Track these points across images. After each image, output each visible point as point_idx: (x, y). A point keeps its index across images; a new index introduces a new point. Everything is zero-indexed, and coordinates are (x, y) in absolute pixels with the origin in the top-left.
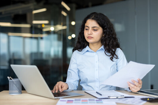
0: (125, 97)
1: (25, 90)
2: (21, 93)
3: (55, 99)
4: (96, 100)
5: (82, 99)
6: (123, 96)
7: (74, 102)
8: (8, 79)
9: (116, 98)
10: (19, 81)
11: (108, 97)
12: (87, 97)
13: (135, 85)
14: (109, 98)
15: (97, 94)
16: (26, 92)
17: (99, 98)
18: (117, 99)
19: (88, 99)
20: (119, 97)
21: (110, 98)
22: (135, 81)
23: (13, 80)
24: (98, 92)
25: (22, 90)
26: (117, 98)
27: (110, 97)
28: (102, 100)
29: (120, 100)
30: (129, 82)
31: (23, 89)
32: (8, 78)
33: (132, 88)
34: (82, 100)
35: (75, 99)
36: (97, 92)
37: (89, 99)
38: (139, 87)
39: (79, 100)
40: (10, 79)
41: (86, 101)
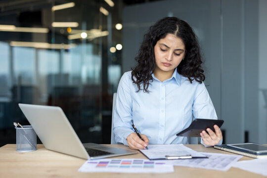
0: (193, 158)
1: (42, 143)
2: (36, 149)
4: (146, 163)
7: (109, 164)
8: (15, 126)
9: (178, 158)
10: (33, 129)
11: (164, 157)
16: (44, 147)
17: (150, 158)
19: (132, 160)
21: (167, 159)
23: (23, 128)
25: (37, 143)
32: (15, 124)
34: (123, 161)
35: (113, 160)
37: (134, 161)
39: (118, 162)
40: (19, 127)
41: (130, 163)
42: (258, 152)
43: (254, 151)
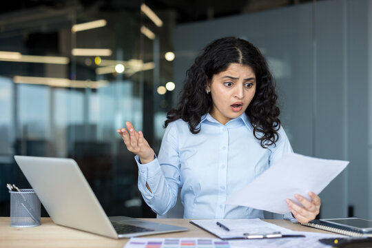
0: (284, 236)
1: (49, 216)
2: (40, 223)
3: (119, 239)
4: (216, 243)
5: (181, 239)
6: (279, 233)
7: (163, 246)
8: (8, 190)
9: (262, 237)
10: (35, 194)
11: (242, 236)
12: (193, 235)
13: (304, 208)
14: (245, 237)
15: (218, 227)
16: (52, 222)
17: (222, 237)
18: (265, 240)
19: (196, 239)
20: (268, 236)
21: (247, 239)
22: (303, 198)
23: (20, 192)
24: (221, 222)
25: (42, 216)
26: (265, 238)
27: (248, 234)
28: (230, 242)
29: (270, 242)
30: (290, 200)
31: (43, 214)
32: (9, 186)
33: (297, 213)
34: (182, 241)
35: (166, 240)
36: (218, 224)
37: (199, 240)
38: (314, 211)
39: (176, 242)
40: (14, 190)
41: (193, 243)
42: (364, 230)
43: (359, 229)
